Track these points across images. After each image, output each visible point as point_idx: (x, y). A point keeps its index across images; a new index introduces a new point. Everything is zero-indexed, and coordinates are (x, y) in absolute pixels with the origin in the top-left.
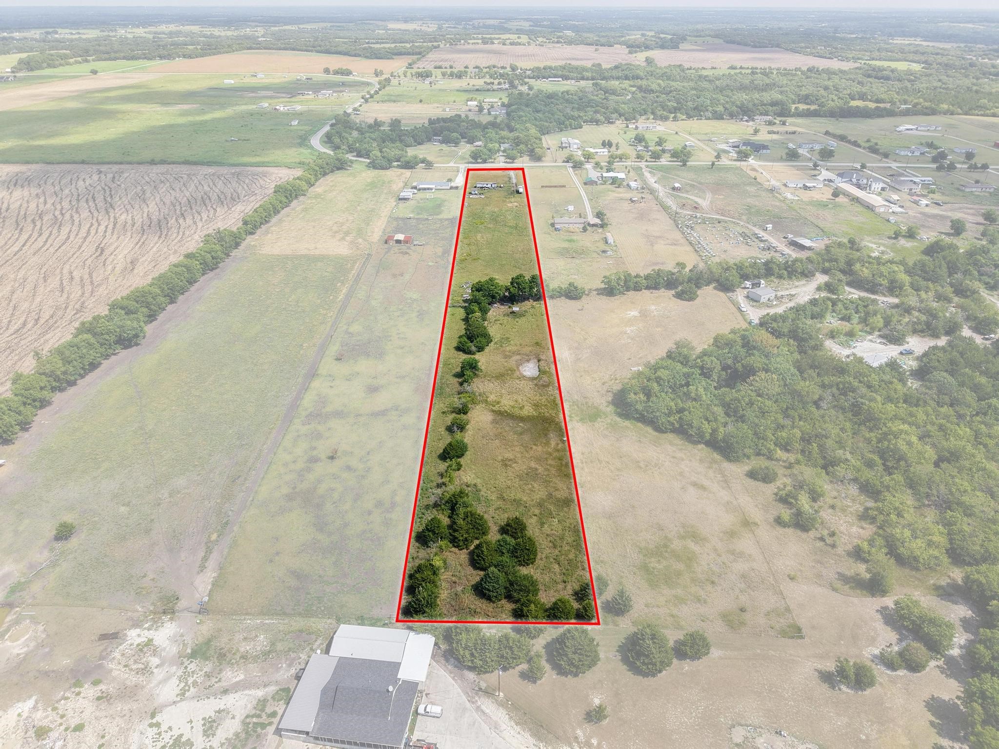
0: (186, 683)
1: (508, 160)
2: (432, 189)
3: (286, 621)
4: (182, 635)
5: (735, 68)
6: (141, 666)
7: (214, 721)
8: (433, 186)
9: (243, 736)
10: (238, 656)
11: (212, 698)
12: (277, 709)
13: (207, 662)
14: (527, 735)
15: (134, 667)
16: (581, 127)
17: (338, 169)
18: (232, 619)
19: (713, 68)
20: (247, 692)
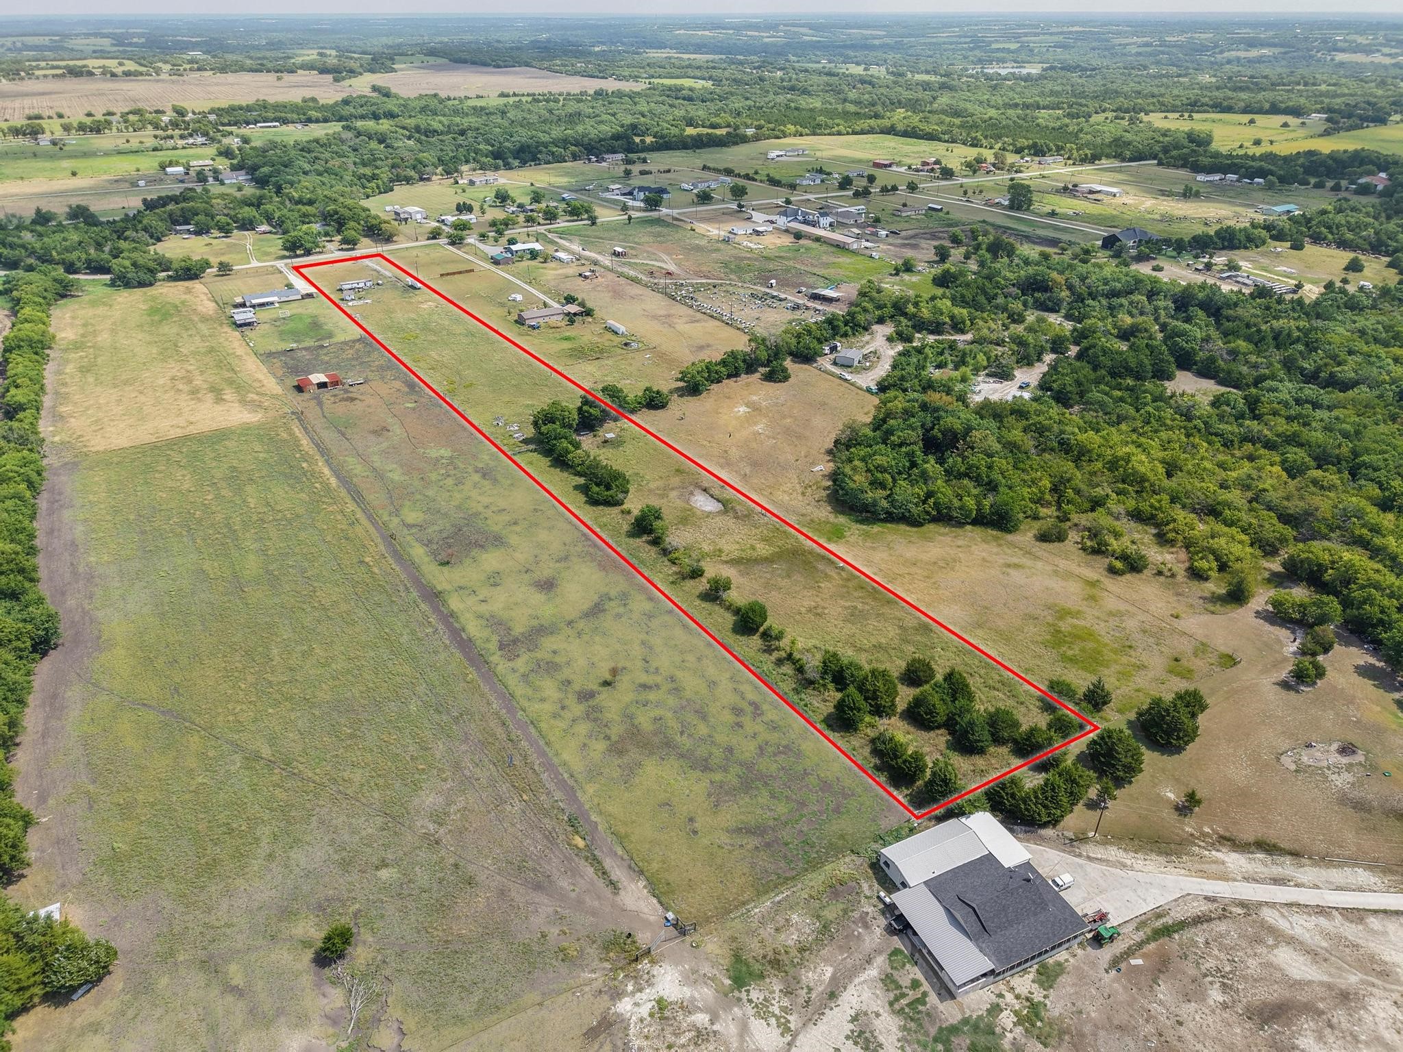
0: (774, 1015)
1: (345, 246)
2: (272, 303)
3: (800, 886)
4: (694, 972)
5: (508, 96)
6: (689, 1035)
7: (861, 1033)
8: (275, 299)
9: (913, 1025)
10: (794, 952)
11: (827, 1011)
12: (912, 976)
13: (768, 980)
14: (1154, 857)
15: (683, 1040)
16: (392, 190)
17: (63, 296)
18: (733, 919)
19: (478, 97)
20: (857, 981)
